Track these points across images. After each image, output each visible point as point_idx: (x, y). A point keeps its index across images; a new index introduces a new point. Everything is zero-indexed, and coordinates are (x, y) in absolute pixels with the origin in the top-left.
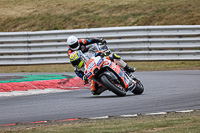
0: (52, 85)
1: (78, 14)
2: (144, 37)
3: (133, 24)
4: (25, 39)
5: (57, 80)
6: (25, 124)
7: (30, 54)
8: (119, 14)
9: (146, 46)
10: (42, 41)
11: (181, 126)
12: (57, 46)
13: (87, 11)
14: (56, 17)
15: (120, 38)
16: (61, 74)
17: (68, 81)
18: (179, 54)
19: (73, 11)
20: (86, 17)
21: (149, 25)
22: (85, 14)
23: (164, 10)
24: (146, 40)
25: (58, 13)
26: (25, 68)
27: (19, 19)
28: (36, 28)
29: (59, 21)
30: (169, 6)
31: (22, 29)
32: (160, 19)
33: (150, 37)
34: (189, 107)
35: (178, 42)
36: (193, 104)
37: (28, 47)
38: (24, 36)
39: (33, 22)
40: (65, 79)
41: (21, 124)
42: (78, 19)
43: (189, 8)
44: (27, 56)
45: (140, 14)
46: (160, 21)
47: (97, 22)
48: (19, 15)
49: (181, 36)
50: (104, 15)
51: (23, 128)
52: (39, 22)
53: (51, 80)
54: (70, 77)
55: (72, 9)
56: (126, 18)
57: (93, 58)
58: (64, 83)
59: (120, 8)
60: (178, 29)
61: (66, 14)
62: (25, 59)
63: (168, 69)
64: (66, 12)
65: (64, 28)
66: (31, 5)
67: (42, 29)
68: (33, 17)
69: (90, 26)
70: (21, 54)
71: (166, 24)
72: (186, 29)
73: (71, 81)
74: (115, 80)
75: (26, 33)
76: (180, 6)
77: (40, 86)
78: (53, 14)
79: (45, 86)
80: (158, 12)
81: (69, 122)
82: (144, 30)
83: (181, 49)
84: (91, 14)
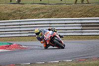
0: (2, 48)
1: (15, 12)
2: (48, 24)
3: (42, 18)
5: (5, 45)
8: (36, 13)
12: (4, 28)
13: (20, 11)
14: (4, 14)
15: (36, 24)
16: (7, 42)
19: (13, 11)
20: (19, 14)
23: (58, 11)
24: (49, 25)
25: (5, 12)
29: (6, 16)
30: (60, 8)
32: (56, 15)
34: (70, 59)
35: (65, 26)
36: (72, 57)
40: (9, 44)
42: (15, 15)
43: (70, 10)
45: (46, 13)
46: (56, 16)
47: (24, 17)
49: (66, 24)
50: (28, 13)
53: (1, 45)
54: (11, 44)
55: (12, 10)
56: (39, 14)
58: (8, 47)
59: (36, 9)
60: (65, 20)
64: (9, 12)
65: (8, 20)
69: (21, 19)
72: (68, 20)
73: (11, 45)
76: (66, 8)
78: (3, 12)
80: (55, 11)
82: (48, 20)
83: (66, 30)
84: (22, 12)
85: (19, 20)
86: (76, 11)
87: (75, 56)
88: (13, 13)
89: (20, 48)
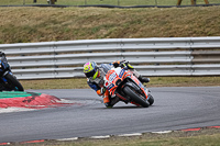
0: (16, 104)
1: (44, 25)
2: (118, 51)
3: (105, 37)
5: (21, 98)
8: (90, 26)
12: (21, 61)
13: (54, 22)
14: (21, 28)
15: (91, 52)
16: (25, 91)
17: (33, 99)
18: (155, 69)
19: (39, 22)
20: (53, 28)
22: (52, 26)
23: (139, 21)
24: (120, 54)
25: (23, 24)
29: (23, 33)
30: (145, 17)
32: (135, 31)
33: (123, 51)
35: (155, 56)
36: (170, 124)
40: (30, 96)
42: (44, 31)
43: (167, 19)
45: (112, 26)
46: (134, 33)
47: (65, 34)
49: (157, 50)
50: (74, 27)
52: (2, 35)
53: (14, 97)
54: (36, 95)
55: (38, 19)
56: (98, 30)
57: (113, 69)
58: (29, 101)
59: (90, 19)
60: (154, 42)
64: (31, 23)
65: (29, 41)
71: (141, 37)
72: (163, 42)
73: (36, 98)
74: (138, 91)
76: (157, 16)
77: (2, 104)
78: (16, 25)
79: (8, 105)
80: (132, 23)
81: (35, 144)
82: (117, 43)
83: (158, 64)
84: (59, 26)
85: (52, 43)
86: (181, 23)
87: (178, 123)
88: (40, 26)
89: (56, 103)
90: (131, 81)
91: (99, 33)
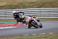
0: (12, 26)
1: (20, 5)
2: (39, 11)
3: (36, 8)
4: (5, 12)
5: (14, 24)
6: (4, 37)
7: (6, 16)
8: (32, 5)
9: (39, 14)
10: (9, 13)
11: (50, 38)
13: (22, 4)
14: (13, 6)
17: (17, 24)
18: (49, 16)
19: (18, 4)
20: (22, 6)
21: (40, 8)
22: (22, 5)
23: (45, 4)
25: (14, 4)
26: (4, 21)
27: (3, 6)
28: (8, 9)
29: (14, 7)
30: (46, 2)
31: (4, 9)
32: (44, 6)
33: (40, 11)
34: (52, 32)
36: (53, 31)
37: (5, 14)
38: (4, 11)
39: (7, 7)
40: (16, 24)
41: (3, 37)
43: (52, 3)
44: (5, 17)
45: (38, 5)
47: (25, 7)
48: (3, 5)
49: (49, 11)
50: (27, 5)
51: (4, 38)
52: (8, 7)
53: (12, 24)
55: (18, 3)
56: (34, 6)
57: (29, 17)
58: (16, 25)
59: (32, 3)
60: (49, 9)
61: (16, 5)
62: (4, 18)
63: (46, 21)
64: (16, 4)
65: (16, 9)
66: (6, 2)
67: (9, 9)
68: (7, 6)
69: (23, 8)
70: (3, 16)
72: (51, 9)
74: (35, 24)
75: (4, 10)
76: (49, 2)
77: (9, 26)
79: (10, 26)
80: (43, 4)
81: (17, 36)
82: (39, 9)
83: (50, 15)
84: (24, 5)
85: (22, 9)
86: (56, 4)
87: (55, 31)
88: (19, 5)
89: (23, 26)
90: (34, 21)
91: (34, 7)
